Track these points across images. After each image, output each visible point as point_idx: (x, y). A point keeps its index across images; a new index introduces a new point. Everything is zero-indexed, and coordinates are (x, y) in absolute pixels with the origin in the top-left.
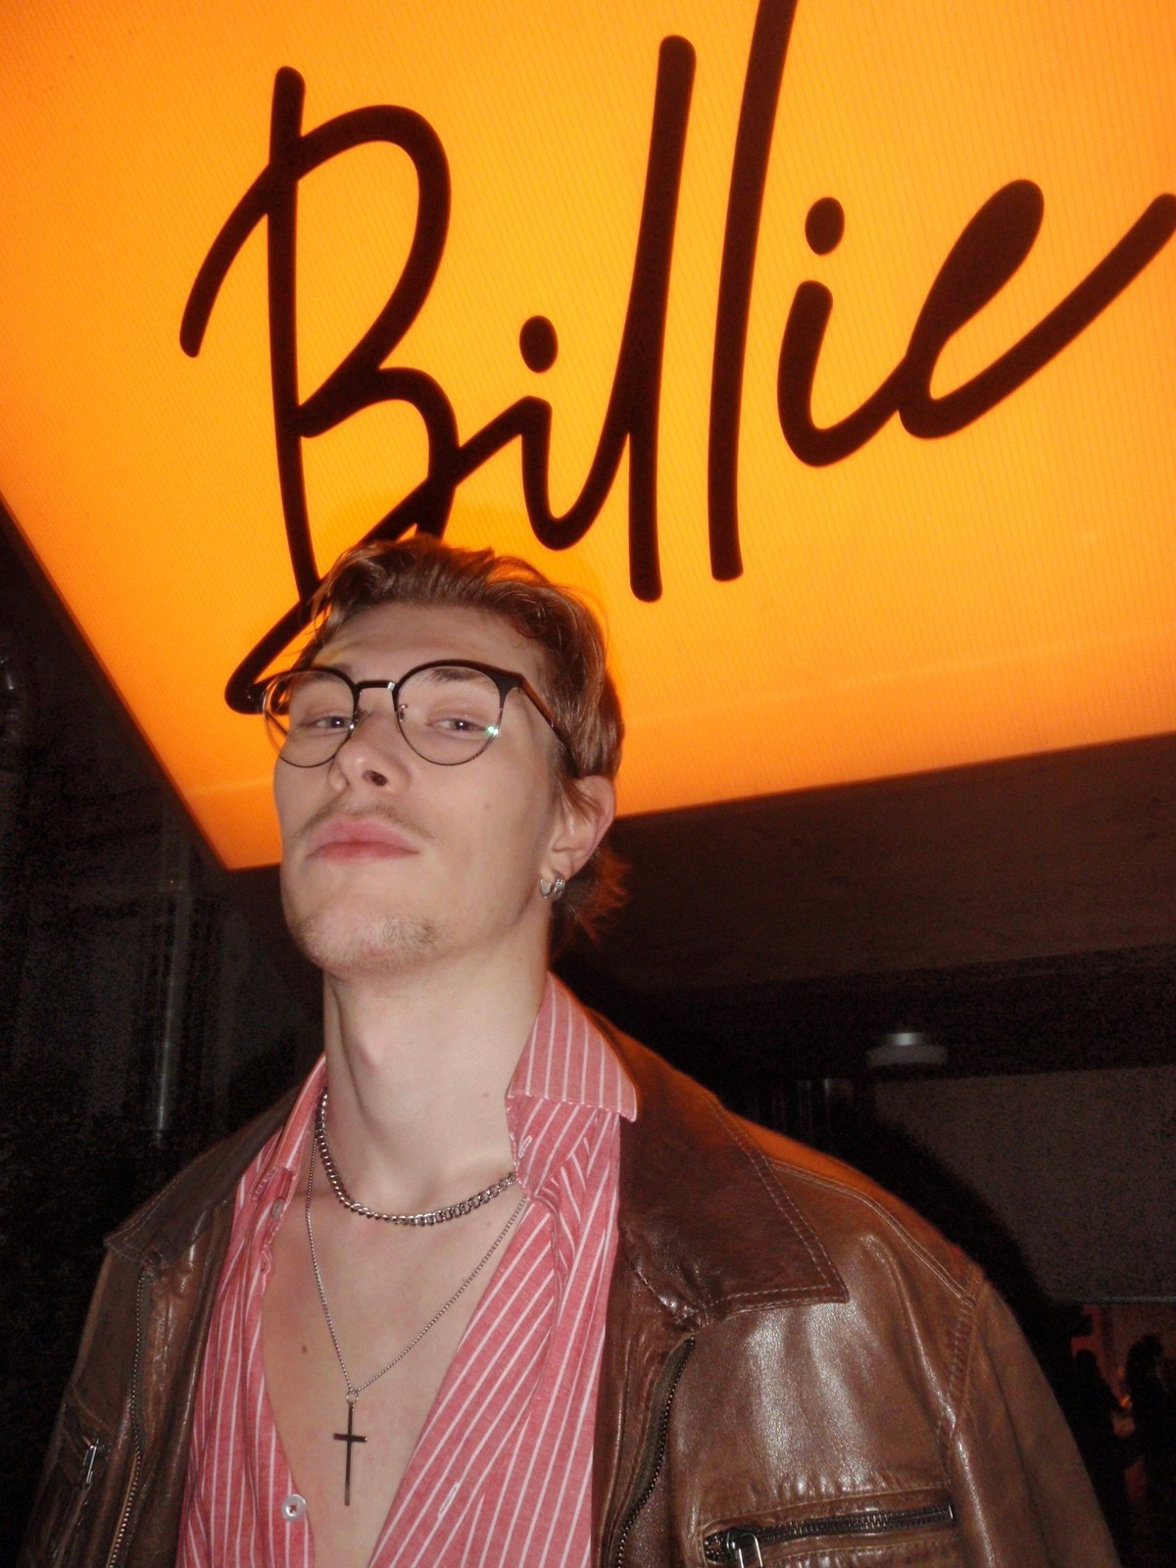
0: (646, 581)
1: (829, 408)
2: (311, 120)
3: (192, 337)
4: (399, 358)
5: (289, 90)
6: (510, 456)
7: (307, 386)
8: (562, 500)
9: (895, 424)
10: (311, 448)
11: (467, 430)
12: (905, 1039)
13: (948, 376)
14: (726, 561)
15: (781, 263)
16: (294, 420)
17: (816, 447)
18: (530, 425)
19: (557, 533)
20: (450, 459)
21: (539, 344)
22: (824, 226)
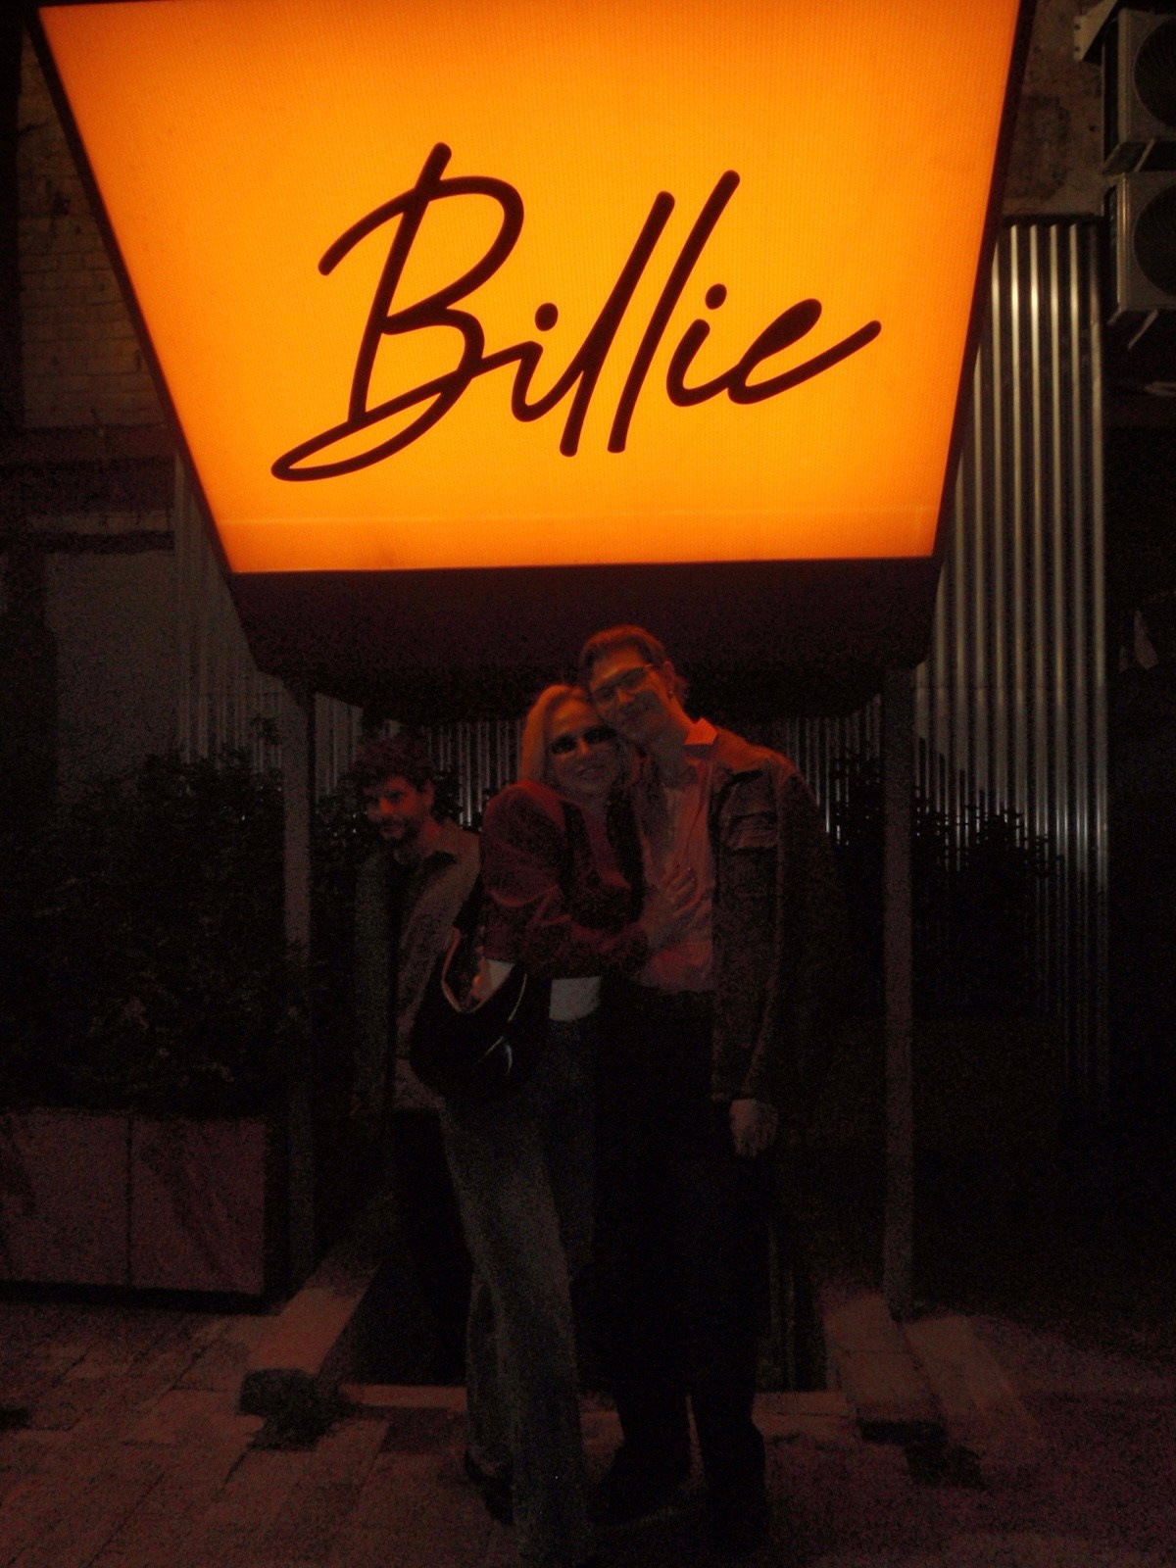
0: (569, 445)
1: (695, 377)
2: (450, 173)
3: (328, 264)
4: (458, 306)
5: (440, 155)
6: (512, 368)
7: (399, 305)
8: (534, 395)
10: (385, 340)
11: (490, 349)
13: (756, 377)
14: (617, 442)
15: (690, 307)
16: (382, 323)
17: (681, 396)
18: (528, 355)
19: (525, 412)
20: (475, 363)
21: (547, 317)
22: (716, 297)
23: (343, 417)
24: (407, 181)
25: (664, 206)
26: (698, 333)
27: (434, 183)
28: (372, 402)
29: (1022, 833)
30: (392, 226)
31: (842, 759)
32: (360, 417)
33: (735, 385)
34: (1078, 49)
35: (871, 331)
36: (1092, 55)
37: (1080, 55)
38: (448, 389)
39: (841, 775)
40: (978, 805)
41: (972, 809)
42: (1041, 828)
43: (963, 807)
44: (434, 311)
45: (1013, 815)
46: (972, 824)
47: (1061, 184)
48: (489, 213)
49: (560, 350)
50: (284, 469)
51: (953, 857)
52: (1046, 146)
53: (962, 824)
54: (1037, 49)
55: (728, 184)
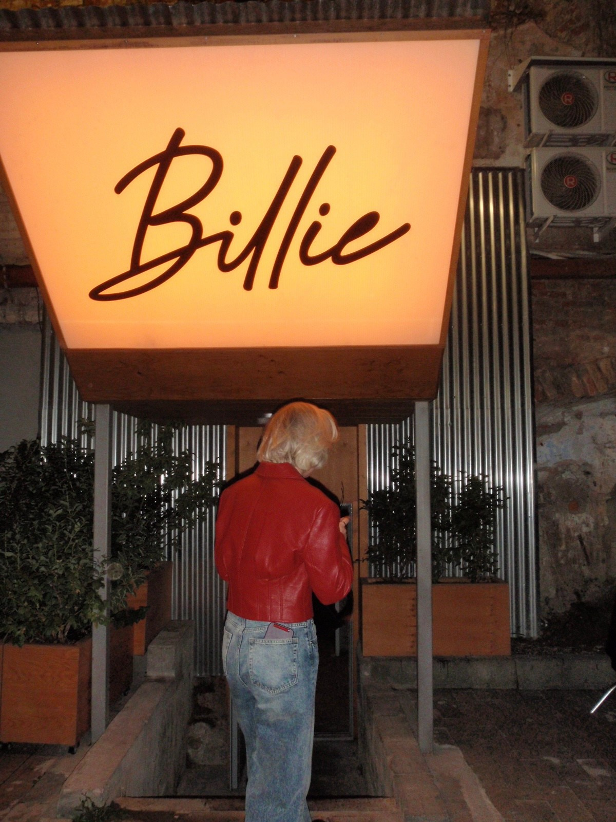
0: (248, 284)
1: (314, 250)
2: (184, 143)
3: (120, 188)
4: (190, 212)
5: (179, 134)
6: (218, 245)
7: (158, 210)
8: (229, 258)
10: (151, 230)
11: (206, 234)
13: (347, 251)
14: (274, 284)
15: (311, 215)
16: (148, 219)
17: (307, 260)
18: (226, 238)
19: (224, 267)
20: (198, 241)
21: (236, 218)
22: (325, 209)
23: (127, 268)
24: (162, 146)
25: (296, 163)
26: (315, 228)
27: (176, 148)
28: (143, 261)
29: (489, 485)
30: (154, 169)
31: (396, 447)
32: (136, 268)
33: (335, 255)
34: (510, 86)
35: (405, 229)
36: (518, 88)
37: (511, 89)
38: (184, 255)
39: (395, 455)
40: (466, 470)
41: (463, 472)
42: (499, 482)
43: (458, 471)
44: (176, 214)
45: (484, 476)
46: (463, 480)
47: (503, 152)
48: (205, 165)
49: (243, 236)
50: (95, 294)
51: (453, 498)
52: (495, 133)
53: (458, 481)
54: (490, 86)
55: (330, 152)
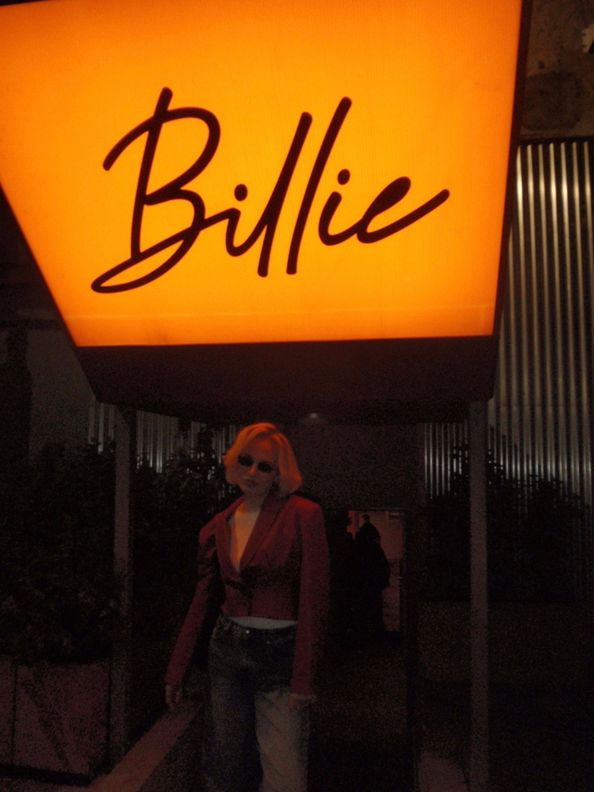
0: (263, 270)
1: (336, 227)
2: (173, 106)
3: (108, 163)
4: (188, 187)
5: (166, 95)
6: (225, 224)
8: (238, 241)
9: (354, 237)
10: (147, 210)
11: (209, 213)
12: (314, 416)
13: (373, 227)
14: (292, 268)
15: (328, 185)
16: (143, 199)
17: (328, 239)
18: (232, 216)
19: (235, 251)
20: (201, 222)
21: (241, 192)
22: (344, 177)
23: (127, 255)
24: (148, 112)
25: (306, 121)
26: (334, 200)
27: (164, 112)
28: (144, 247)
29: (564, 491)
30: (143, 139)
31: (458, 448)
32: (137, 256)
33: (361, 231)
34: (585, 46)
35: (443, 196)
37: (586, 50)
38: (187, 238)
39: (457, 456)
44: (173, 191)
46: (534, 485)
48: (199, 130)
49: (251, 213)
50: (98, 286)
51: (523, 505)
52: (569, 100)
53: (528, 485)
54: (562, 47)
55: (345, 106)
